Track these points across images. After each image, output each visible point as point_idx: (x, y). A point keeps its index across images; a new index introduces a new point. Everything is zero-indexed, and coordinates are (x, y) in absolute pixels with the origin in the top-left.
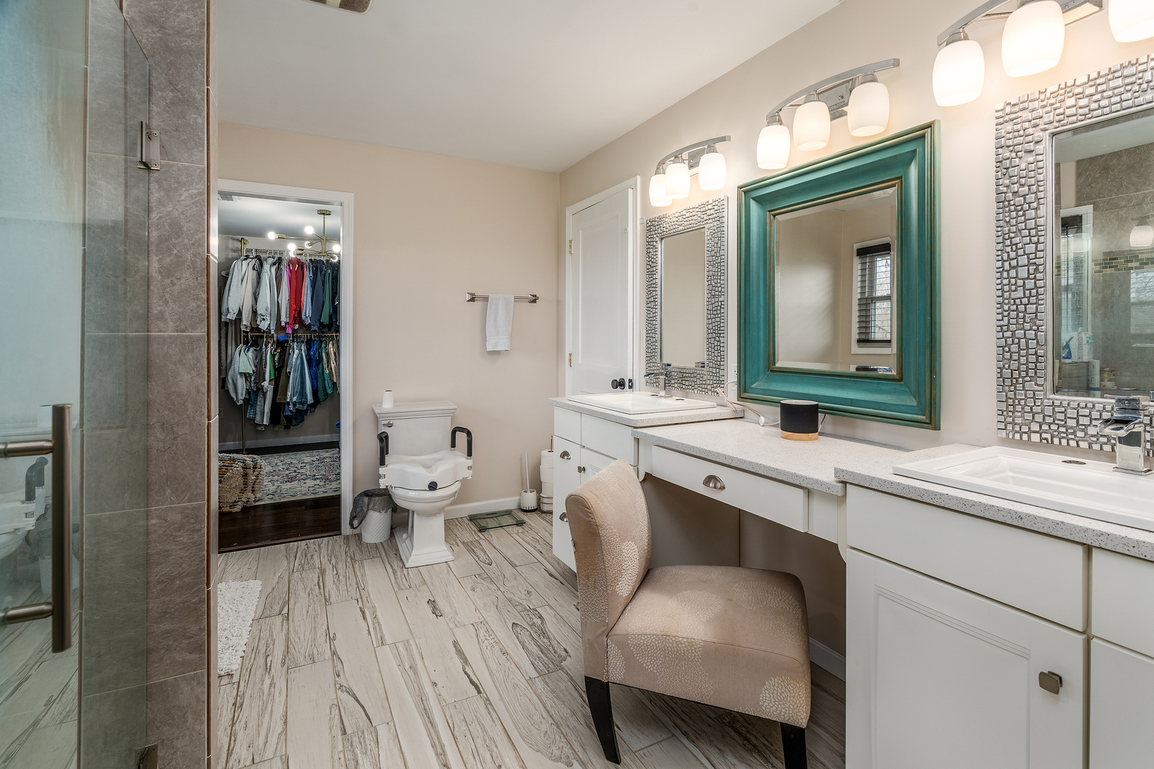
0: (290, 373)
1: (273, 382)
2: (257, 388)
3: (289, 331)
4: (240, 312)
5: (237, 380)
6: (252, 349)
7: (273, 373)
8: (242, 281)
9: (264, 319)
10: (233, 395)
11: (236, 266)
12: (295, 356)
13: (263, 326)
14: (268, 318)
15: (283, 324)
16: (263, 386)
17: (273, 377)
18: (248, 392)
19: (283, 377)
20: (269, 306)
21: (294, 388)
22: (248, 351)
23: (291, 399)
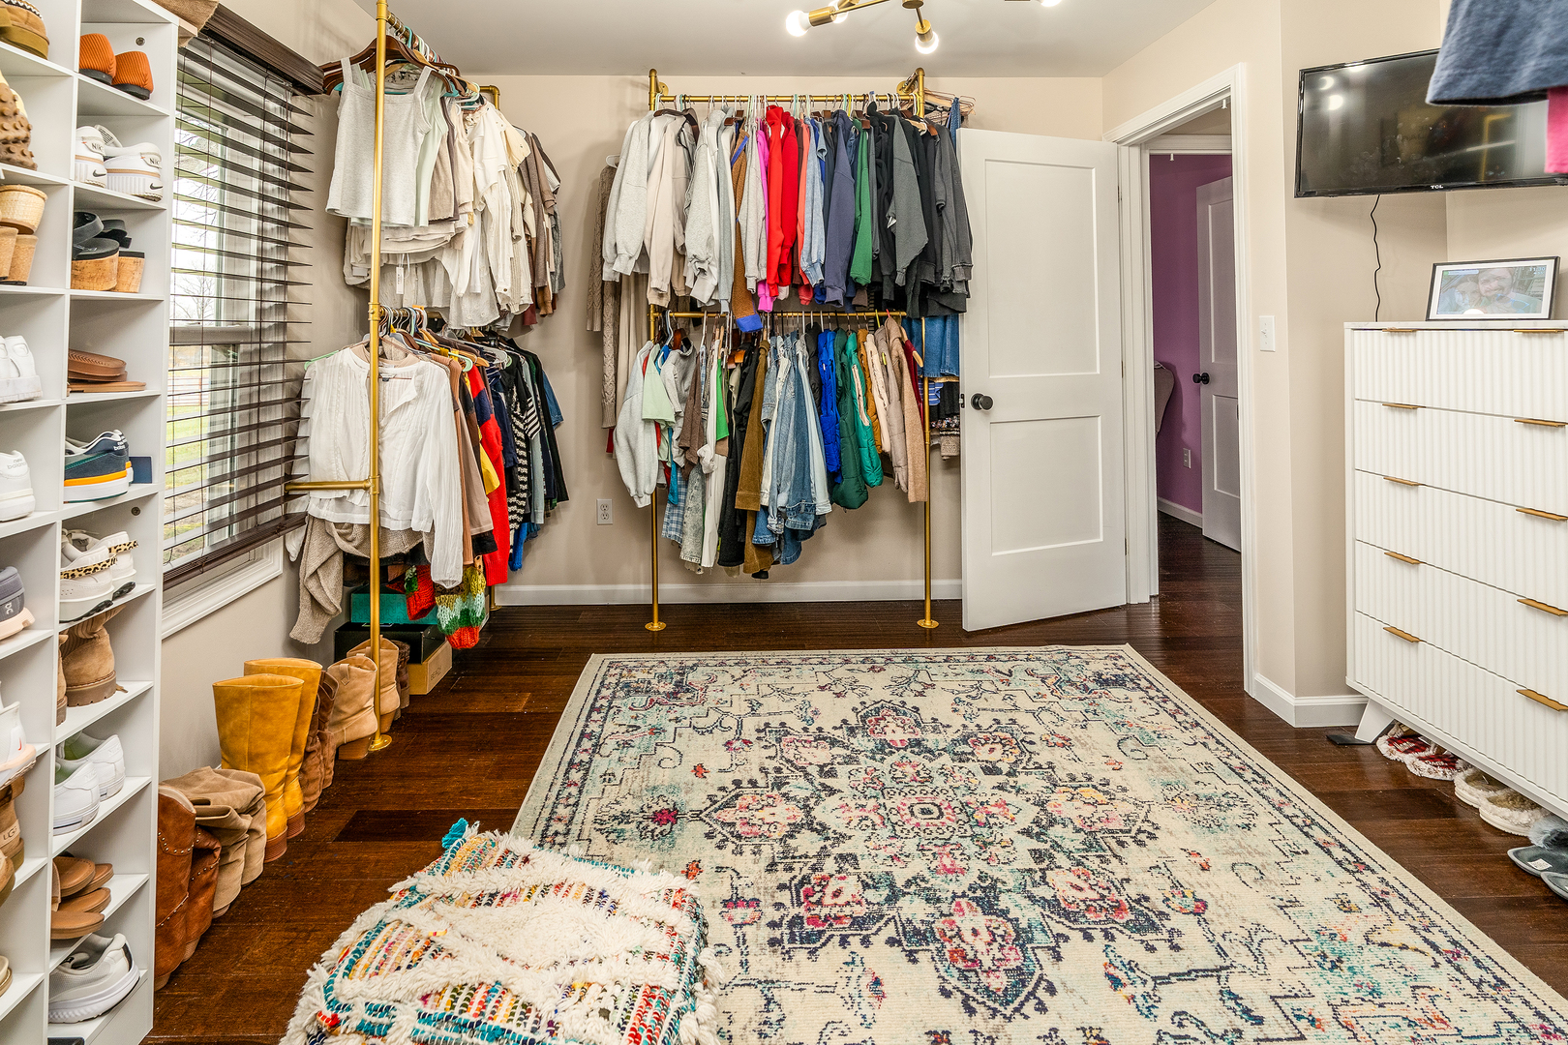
0: (768, 422)
1: (725, 446)
2: (687, 461)
3: (766, 304)
4: (644, 256)
5: (636, 438)
6: (674, 355)
7: (724, 420)
8: (649, 174)
9: (702, 271)
10: (628, 479)
11: (636, 133)
12: (782, 375)
13: (702, 293)
14: (715, 270)
15: (751, 285)
16: (699, 458)
17: (725, 434)
18: (666, 468)
19: (751, 435)
20: (716, 235)
21: (779, 467)
22: (664, 359)
23: (772, 499)
